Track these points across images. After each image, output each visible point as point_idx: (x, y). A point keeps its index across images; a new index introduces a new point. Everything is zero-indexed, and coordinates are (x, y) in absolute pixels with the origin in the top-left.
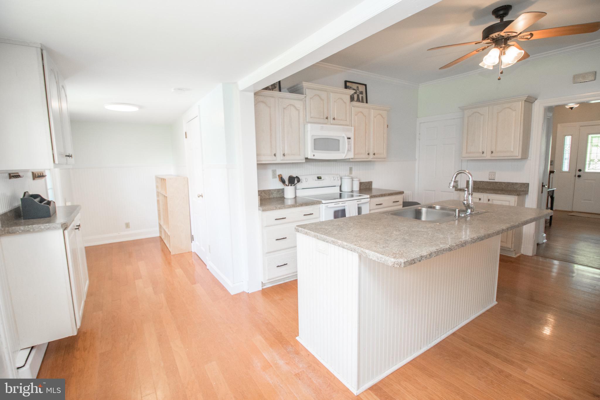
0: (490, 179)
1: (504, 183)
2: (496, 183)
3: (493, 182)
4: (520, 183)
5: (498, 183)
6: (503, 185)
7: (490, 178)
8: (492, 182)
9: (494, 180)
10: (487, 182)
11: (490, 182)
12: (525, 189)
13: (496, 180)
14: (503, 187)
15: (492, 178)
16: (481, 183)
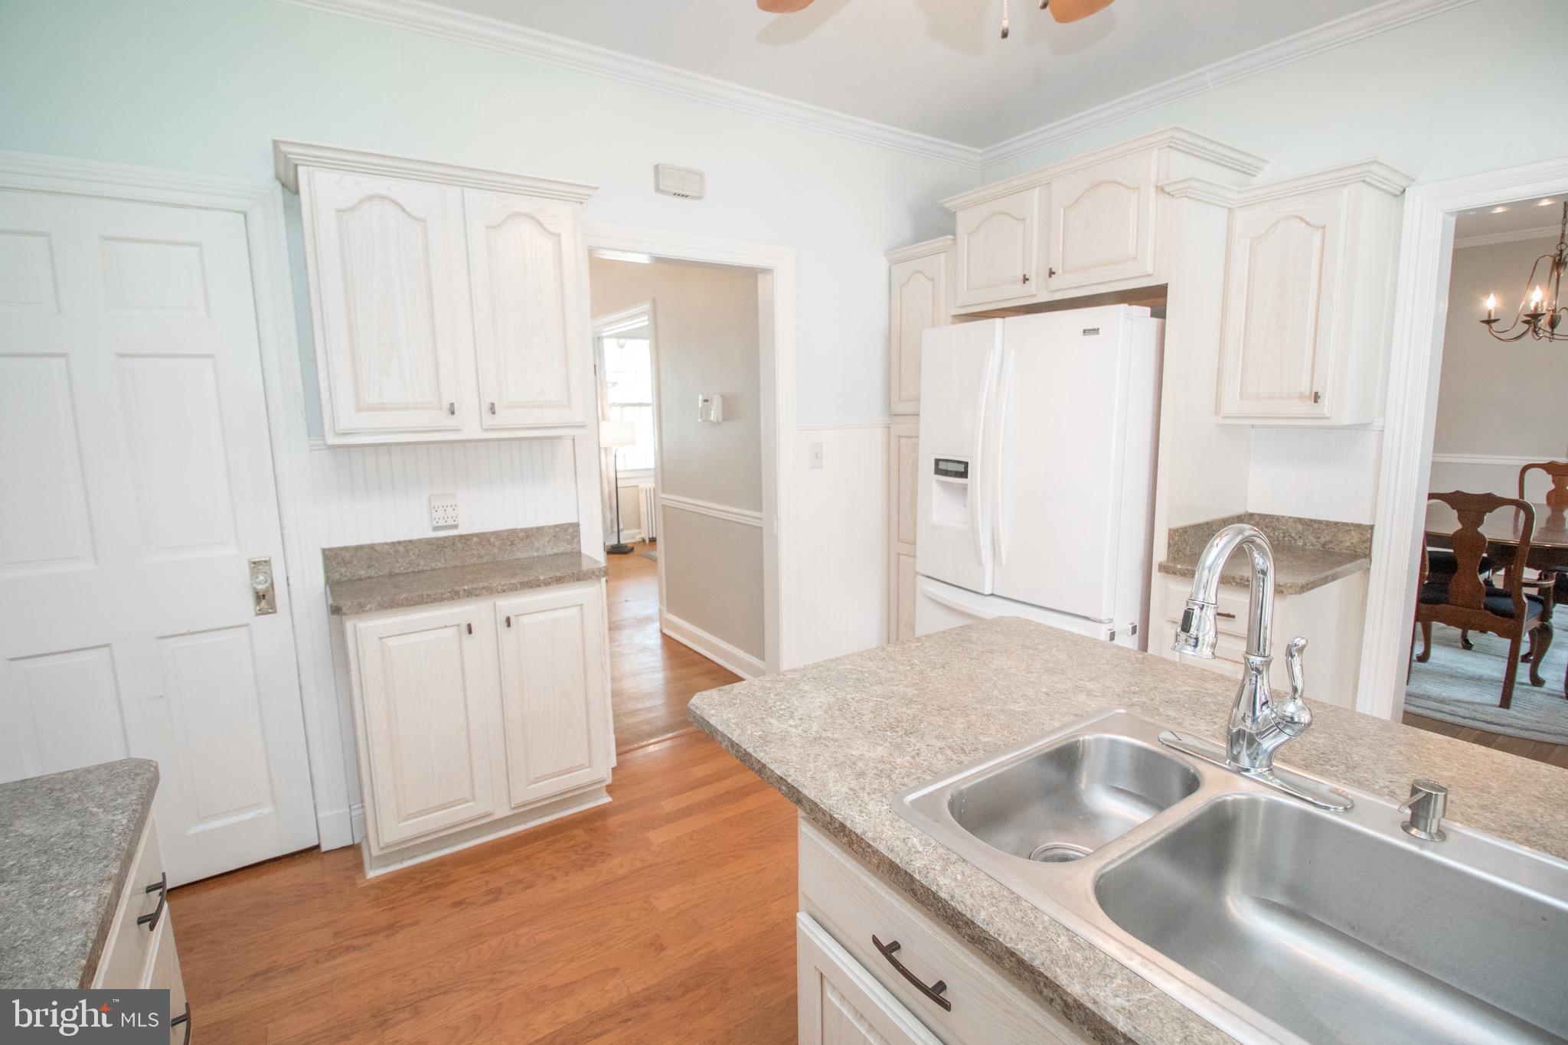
0: (436, 529)
1: (497, 534)
2: (465, 539)
3: (454, 537)
4: (549, 527)
5: (475, 539)
6: (494, 546)
7: (442, 523)
8: (446, 538)
9: (456, 527)
10: (428, 542)
11: (437, 539)
12: (568, 548)
13: (463, 530)
14: (496, 551)
15: (450, 522)
16: (401, 549)
